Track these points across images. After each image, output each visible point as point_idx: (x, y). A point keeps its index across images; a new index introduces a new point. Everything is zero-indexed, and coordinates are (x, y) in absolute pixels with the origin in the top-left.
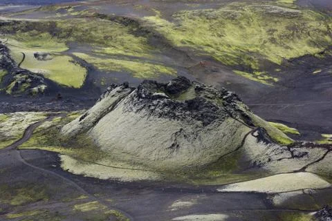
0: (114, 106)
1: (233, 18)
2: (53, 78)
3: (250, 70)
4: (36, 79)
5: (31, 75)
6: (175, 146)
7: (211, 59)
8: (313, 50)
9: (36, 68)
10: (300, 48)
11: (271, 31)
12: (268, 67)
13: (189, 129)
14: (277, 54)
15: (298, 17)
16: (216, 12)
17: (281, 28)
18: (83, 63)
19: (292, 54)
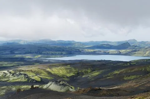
0: (51, 84)
1: (61, 69)
2: (36, 80)
3: (65, 78)
4: (34, 80)
5: (32, 79)
6: (61, 89)
7: (58, 76)
8: (74, 74)
9: (33, 78)
10: (72, 74)
11: (67, 71)
12: (67, 77)
13: (62, 87)
14: (68, 75)
15: (71, 69)
16: (58, 68)
17: (68, 71)
18: (40, 77)
19: (70, 75)
